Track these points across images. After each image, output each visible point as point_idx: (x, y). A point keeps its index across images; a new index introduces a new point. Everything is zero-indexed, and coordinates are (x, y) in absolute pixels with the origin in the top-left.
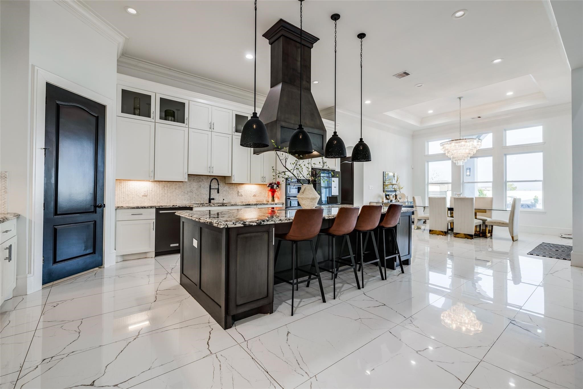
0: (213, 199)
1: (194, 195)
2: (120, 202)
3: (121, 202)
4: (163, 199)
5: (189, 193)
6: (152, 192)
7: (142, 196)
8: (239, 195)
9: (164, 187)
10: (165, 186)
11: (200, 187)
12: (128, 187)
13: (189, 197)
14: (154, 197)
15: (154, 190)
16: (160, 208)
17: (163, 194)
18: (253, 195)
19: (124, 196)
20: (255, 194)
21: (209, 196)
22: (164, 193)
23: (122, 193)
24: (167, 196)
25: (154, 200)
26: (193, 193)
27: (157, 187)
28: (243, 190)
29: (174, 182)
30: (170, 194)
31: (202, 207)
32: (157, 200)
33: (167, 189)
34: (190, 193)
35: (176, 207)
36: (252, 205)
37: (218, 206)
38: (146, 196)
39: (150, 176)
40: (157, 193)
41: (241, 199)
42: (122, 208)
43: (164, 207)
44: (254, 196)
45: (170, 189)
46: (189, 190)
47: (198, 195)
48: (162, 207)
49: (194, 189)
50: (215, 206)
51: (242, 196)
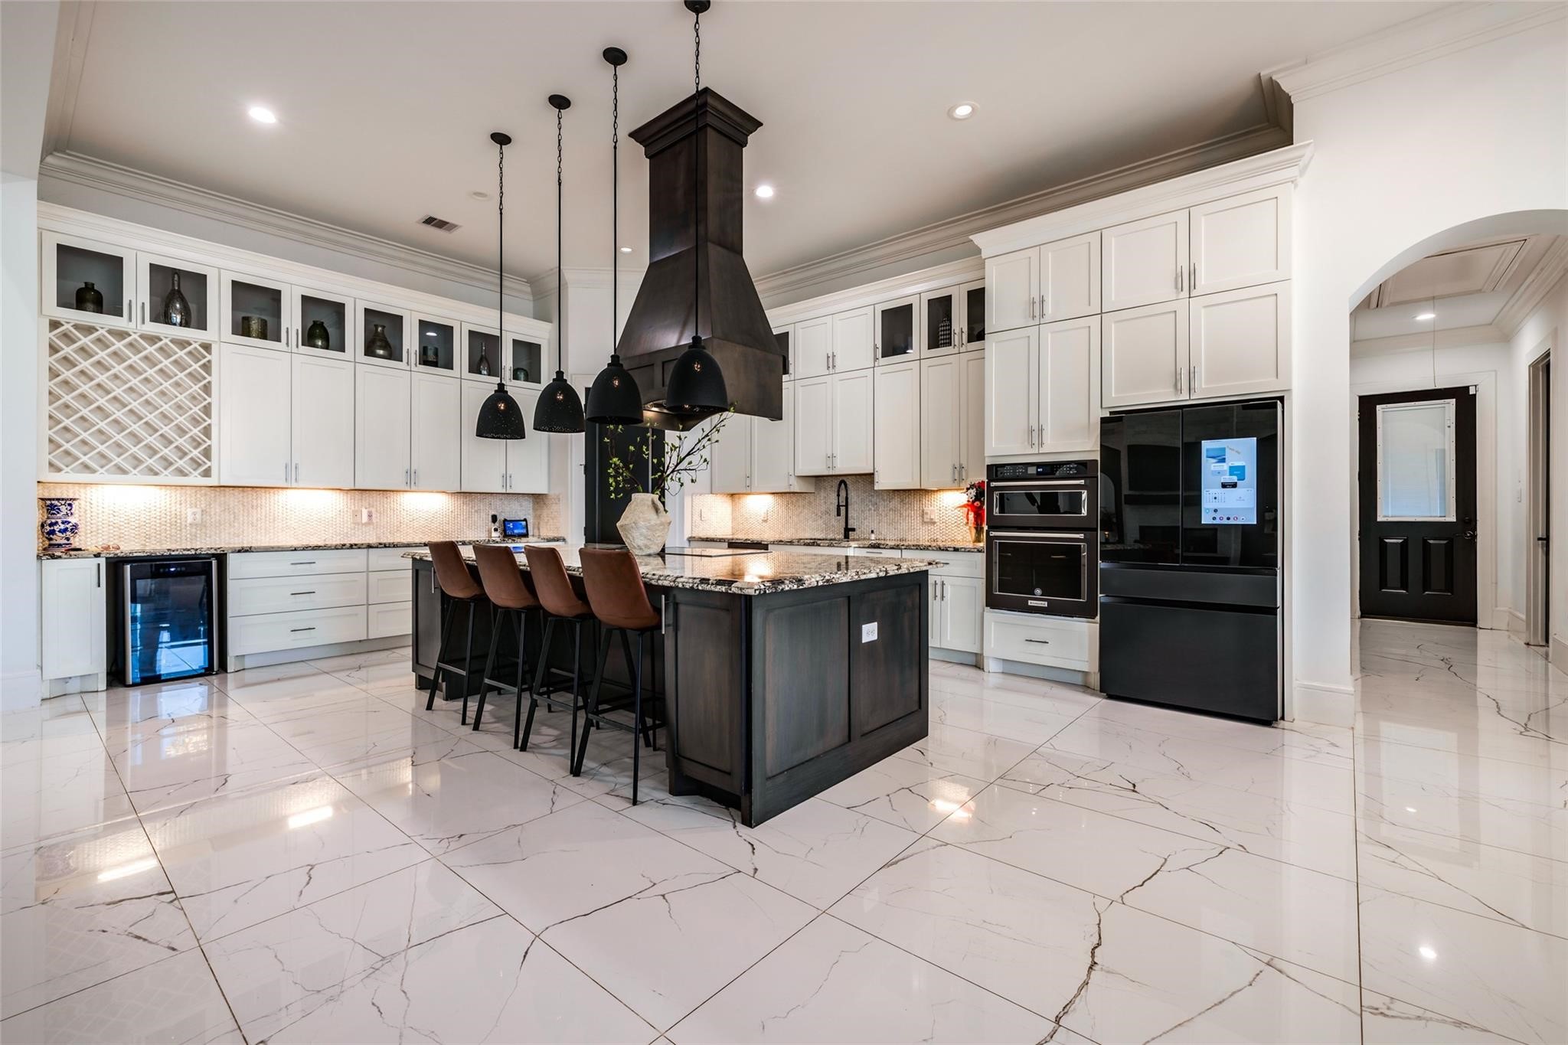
0: (853, 530)
1: (833, 521)
2: (740, 531)
4: (786, 528)
6: (773, 514)
7: (762, 522)
8: (925, 520)
9: (789, 503)
12: (747, 506)
13: (824, 525)
14: (775, 523)
15: (775, 510)
19: (743, 521)
21: (844, 524)
22: (787, 516)
23: (739, 515)
24: (791, 521)
25: (775, 529)
26: (830, 515)
27: (779, 505)
29: (802, 495)
30: (796, 518)
32: (779, 528)
33: (792, 508)
34: (825, 514)
36: (885, 548)
38: (765, 521)
39: (760, 486)
40: (779, 515)
41: (932, 533)
45: (795, 508)
46: (823, 508)
49: (832, 507)
51: (935, 523)
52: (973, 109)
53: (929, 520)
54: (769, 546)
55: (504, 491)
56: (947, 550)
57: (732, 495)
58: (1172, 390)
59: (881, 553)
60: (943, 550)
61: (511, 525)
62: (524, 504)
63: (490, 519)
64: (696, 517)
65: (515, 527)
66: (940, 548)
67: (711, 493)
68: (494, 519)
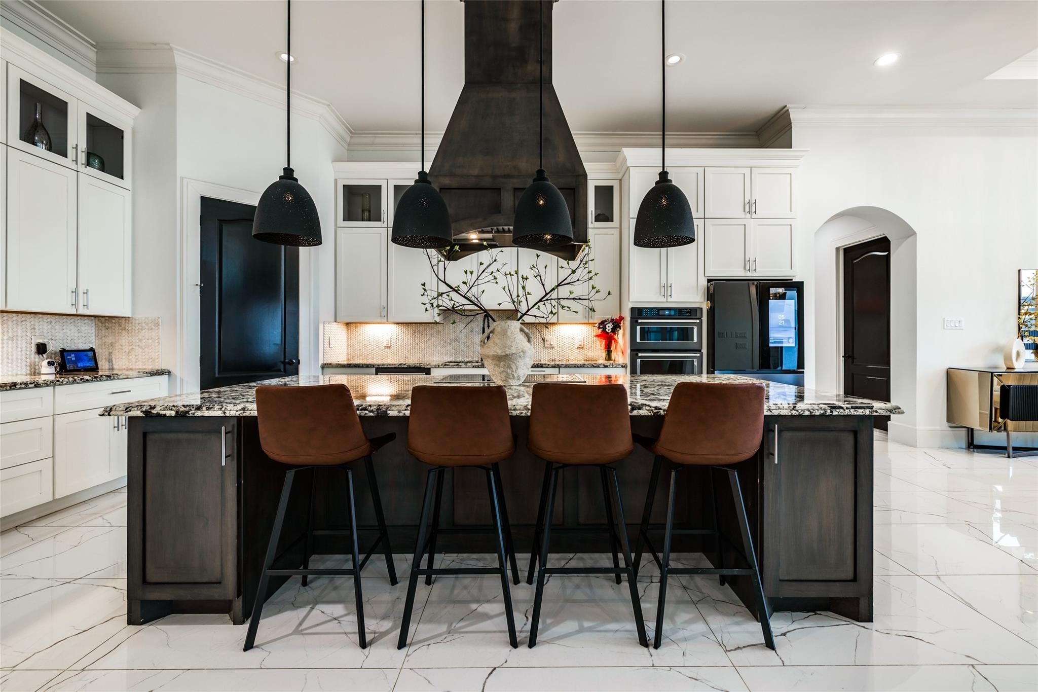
1: (462, 347)
2: (356, 357)
3: (358, 357)
4: (413, 353)
5: (453, 343)
6: (398, 341)
7: (384, 348)
8: (546, 345)
9: (415, 332)
10: (415, 330)
11: (471, 331)
12: (366, 334)
13: (453, 350)
14: (400, 349)
15: (400, 338)
16: (379, 368)
17: (414, 345)
18: (577, 346)
19: (361, 348)
20: (580, 343)
22: (414, 343)
23: (358, 343)
24: (418, 347)
25: (400, 354)
26: (459, 342)
27: (404, 333)
28: (554, 337)
29: (430, 325)
30: (423, 345)
31: (444, 367)
32: (404, 353)
33: (418, 336)
34: (455, 341)
35: (404, 366)
36: (547, 367)
37: (473, 367)
38: (389, 347)
39: (381, 316)
40: (404, 342)
41: (551, 355)
42: (330, 366)
43: (386, 366)
44: (578, 348)
45: (423, 336)
46: (452, 336)
47: (469, 346)
48: (383, 366)
49: (462, 335)
50: (466, 367)
51: (553, 348)
52: (681, 59)
53: (548, 346)
54: (431, 369)
55: (75, 312)
56: (599, 367)
57: (348, 324)
58: (742, 269)
59: (544, 371)
60: (596, 367)
61: (73, 357)
62: (83, 328)
63: (34, 349)
64: (327, 345)
65: (78, 359)
66: (593, 366)
67: (335, 321)
68: (41, 349)
